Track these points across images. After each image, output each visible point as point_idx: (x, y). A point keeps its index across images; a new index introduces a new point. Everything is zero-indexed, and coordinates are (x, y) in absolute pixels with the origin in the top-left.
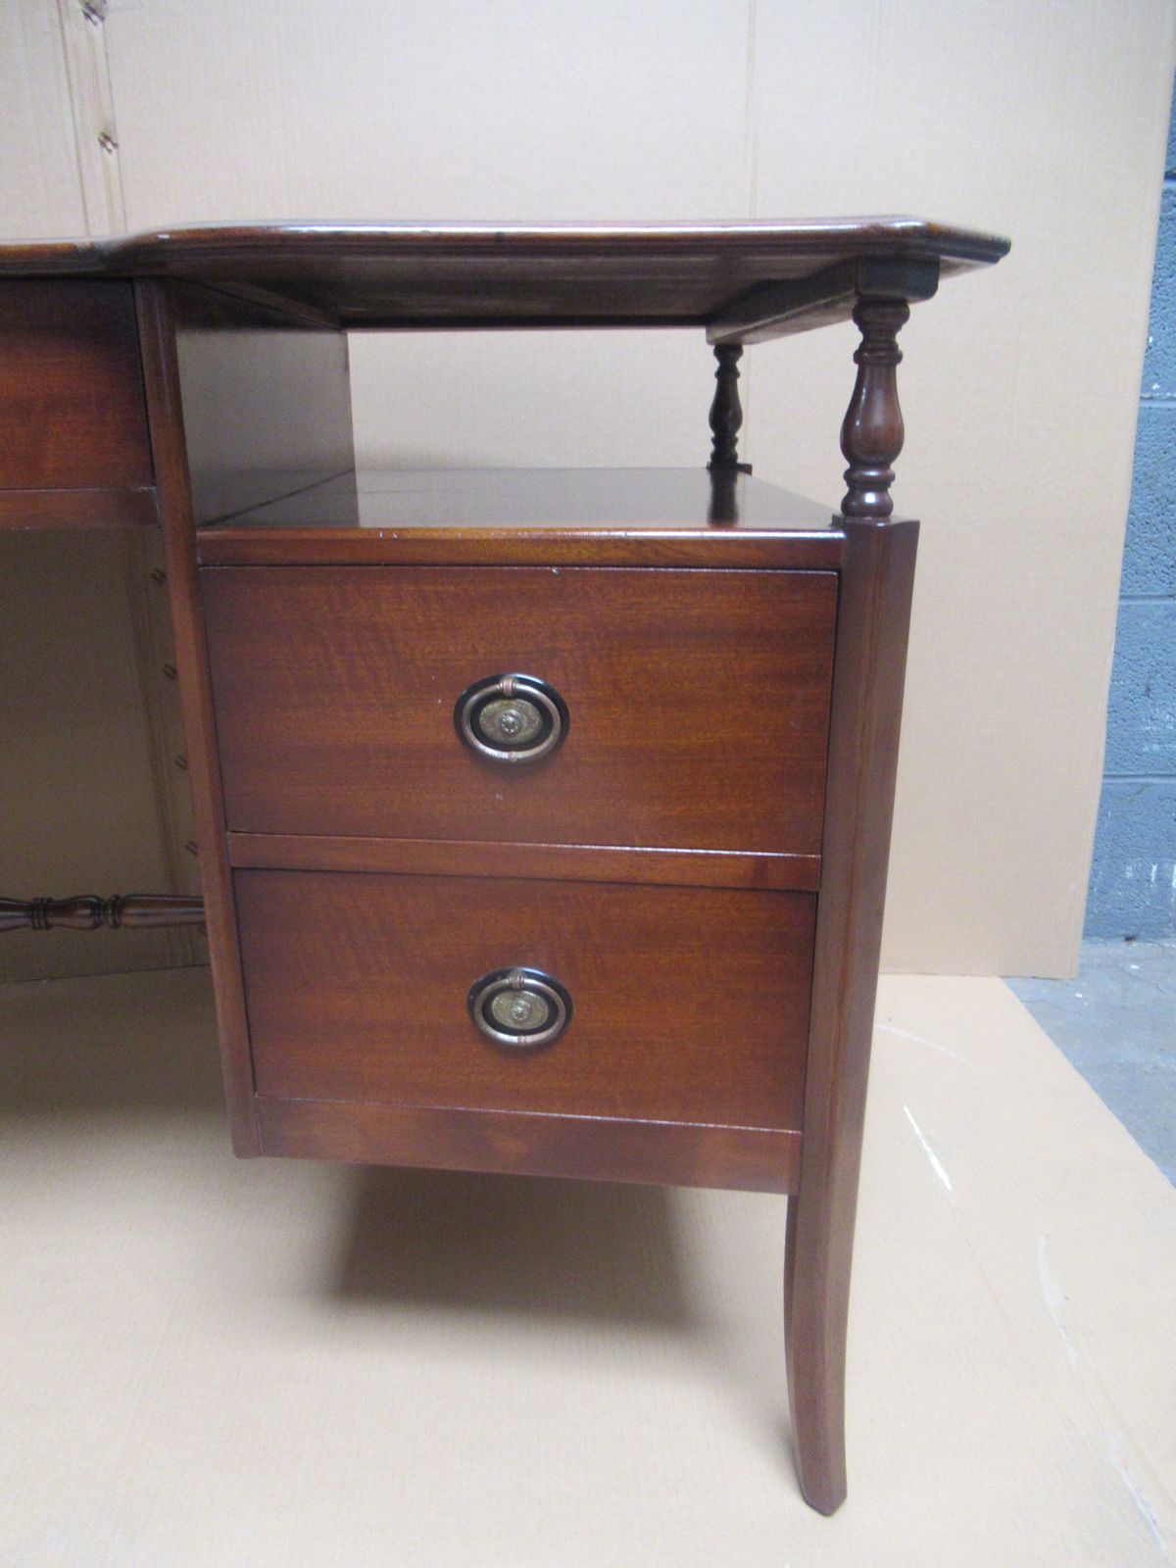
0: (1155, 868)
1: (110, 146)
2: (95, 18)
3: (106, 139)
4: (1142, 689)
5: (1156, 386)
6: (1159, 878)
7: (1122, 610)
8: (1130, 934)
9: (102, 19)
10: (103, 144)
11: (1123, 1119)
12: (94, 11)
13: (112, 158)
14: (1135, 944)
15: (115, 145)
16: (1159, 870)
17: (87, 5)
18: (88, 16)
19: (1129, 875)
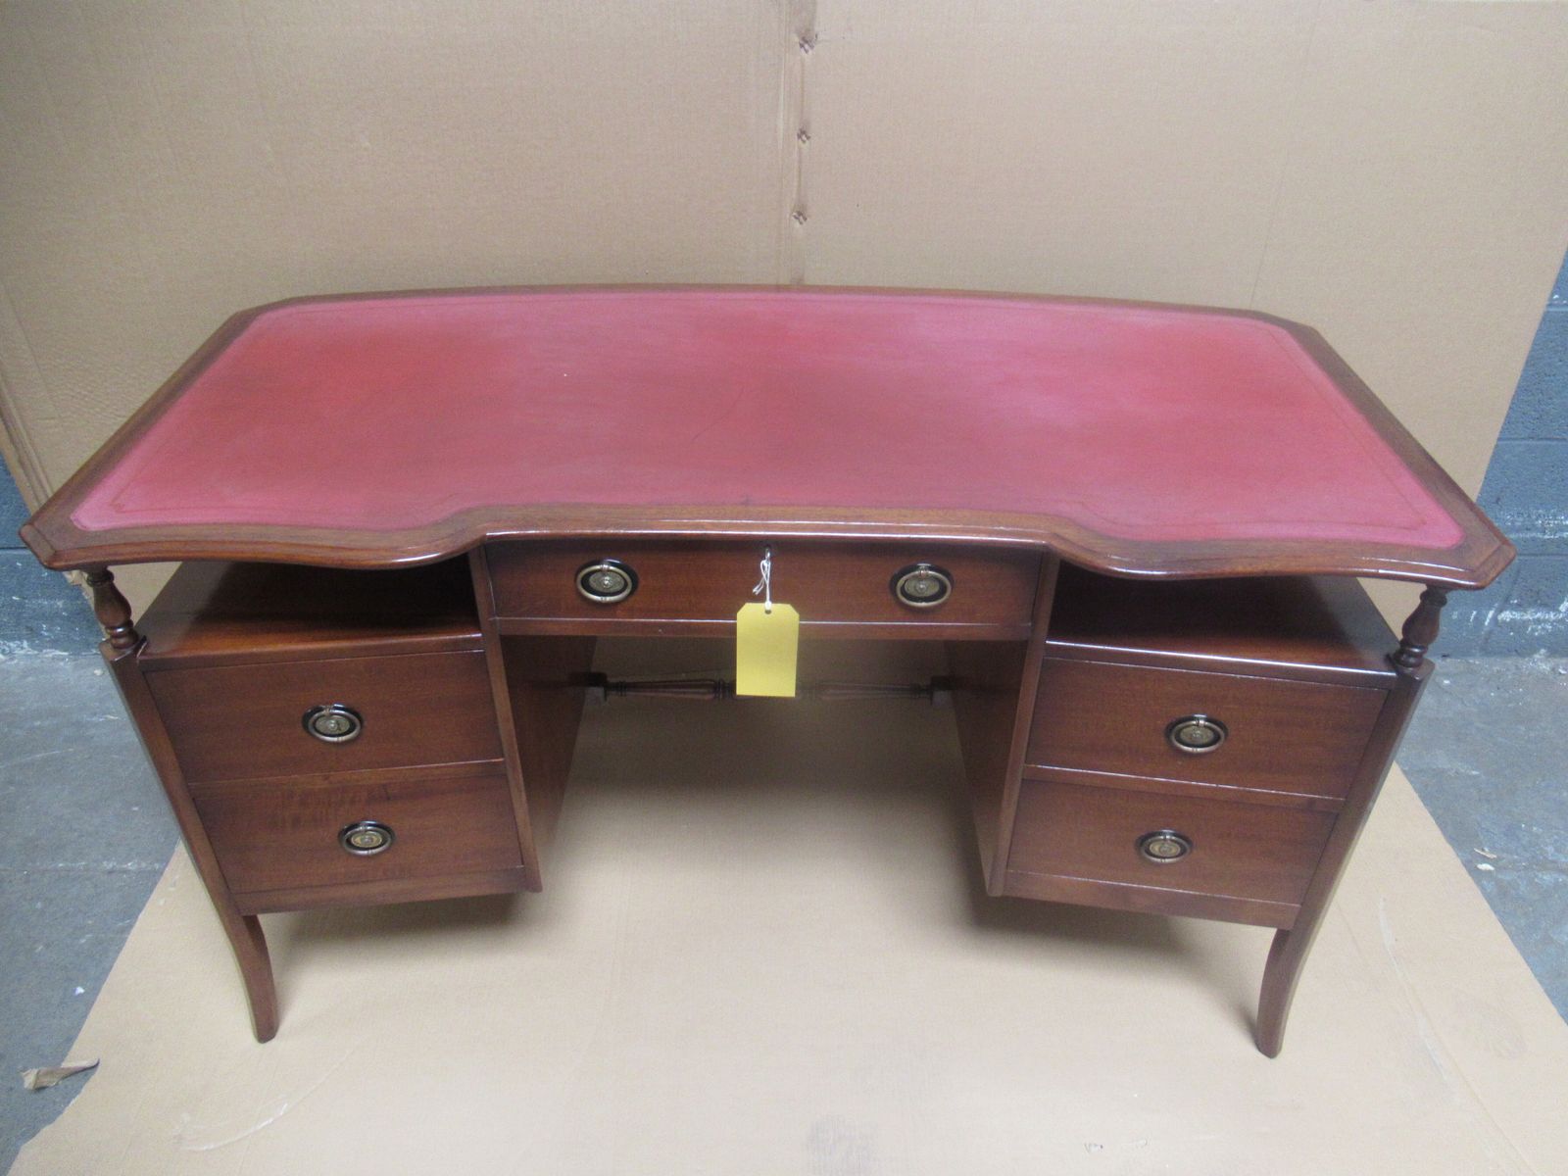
0: (1475, 613)
1: (804, 138)
2: (806, 46)
3: (803, 133)
4: (1494, 500)
5: (1556, 296)
6: (1476, 618)
7: (1497, 446)
8: (1446, 653)
9: (812, 47)
10: (799, 137)
11: (1433, 814)
12: (807, 42)
13: (805, 147)
14: (1448, 660)
15: (808, 138)
16: (1477, 614)
17: (803, 39)
18: (802, 46)
19: (1455, 617)
